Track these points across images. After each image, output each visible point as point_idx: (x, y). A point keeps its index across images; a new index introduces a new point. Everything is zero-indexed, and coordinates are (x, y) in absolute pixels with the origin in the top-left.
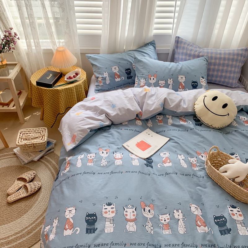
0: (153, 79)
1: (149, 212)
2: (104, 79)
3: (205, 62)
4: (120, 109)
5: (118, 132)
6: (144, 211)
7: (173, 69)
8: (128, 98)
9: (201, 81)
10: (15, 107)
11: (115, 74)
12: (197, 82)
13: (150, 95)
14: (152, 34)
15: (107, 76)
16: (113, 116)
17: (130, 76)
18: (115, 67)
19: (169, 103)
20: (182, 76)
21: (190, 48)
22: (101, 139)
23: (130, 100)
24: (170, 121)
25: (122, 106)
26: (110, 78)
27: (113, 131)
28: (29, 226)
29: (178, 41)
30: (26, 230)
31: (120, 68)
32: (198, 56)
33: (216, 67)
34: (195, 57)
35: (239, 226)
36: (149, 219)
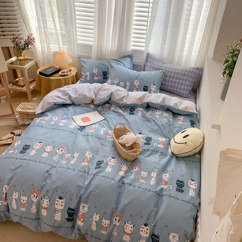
0: (117, 80)
1: (61, 151)
2: (86, 76)
3: (162, 74)
6: (58, 150)
7: (132, 75)
8: (89, 89)
9: (151, 86)
10: (26, 89)
11: (95, 74)
12: (148, 87)
13: (104, 88)
14: (130, 50)
15: (88, 74)
16: (74, 98)
17: (105, 77)
18: (95, 69)
19: (115, 96)
20: (137, 81)
21: (156, 62)
24: (113, 108)
25: (82, 93)
26: (90, 76)
29: (148, 56)
32: (159, 69)
33: (171, 79)
34: (156, 69)
35: (109, 167)
36: (59, 154)
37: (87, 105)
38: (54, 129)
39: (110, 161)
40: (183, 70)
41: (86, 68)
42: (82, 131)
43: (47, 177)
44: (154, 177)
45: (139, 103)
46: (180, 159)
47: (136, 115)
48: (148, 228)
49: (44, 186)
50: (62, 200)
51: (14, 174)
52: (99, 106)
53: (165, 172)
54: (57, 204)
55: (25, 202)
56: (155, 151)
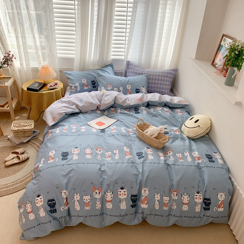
0: (110, 87)
1: (100, 151)
2: (76, 87)
3: (146, 78)
4: (85, 102)
5: (84, 117)
6: (97, 150)
7: (123, 81)
8: (91, 96)
9: (142, 89)
10: (9, 108)
11: (84, 84)
12: (139, 90)
13: (106, 94)
14: (111, 59)
15: (78, 85)
16: (81, 106)
17: (94, 86)
18: (84, 79)
19: (118, 100)
20: (129, 85)
21: (137, 68)
22: (72, 120)
23: (93, 97)
24: (119, 111)
25: (87, 101)
27: (80, 115)
28: (21, 178)
29: (128, 63)
30: (19, 180)
31: (87, 80)
32: (142, 74)
33: (154, 81)
34: (139, 74)
35: (149, 156)
36: (99, 154)
37: (93, 111)
38: (79, 135)
39: (147, 151)
40: (162, 72)
41: (74, 80)
42: (104, 133)
43: (101, 174)
44: (189, 156)
45: (140, 103)
46: (196, 140)
47: (141, 113)
48: (201, 195)
49: (102, 182)
50: (124, 190)
51: (68, 178)
52: (104, 111)
53: (192, 151)
54: (120, 195)
55: (88, 201)
56: (175, 138)
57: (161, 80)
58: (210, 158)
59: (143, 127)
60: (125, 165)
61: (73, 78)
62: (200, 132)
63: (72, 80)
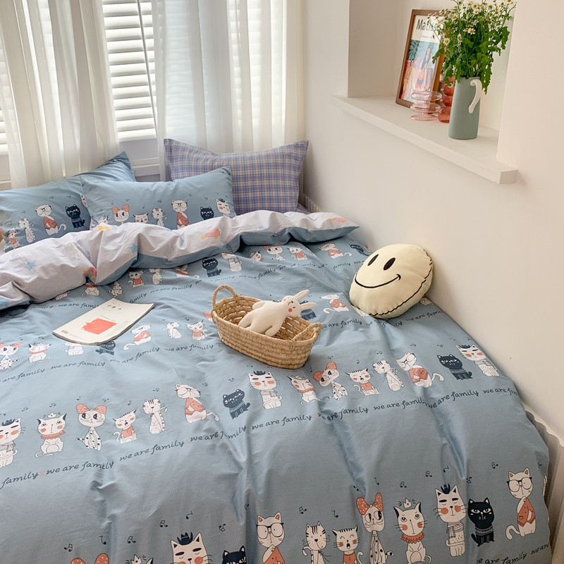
0: (123, 214)
1: (95, 418)
2: (21, 233)
3: (226, 175)
4: (44, 269)
5: (44, 313)
6: (84, 417)
8: (63, 248)
9: (219, 206)
11: (46, 220)
12: (211, 210)
13: (109, 235)
14: (118, 141)
15: (27, 226)
16: (30, 283)
17: (78, 220)
18: (43, 207)
20: (179, 202)
21: (195, 156)
22: (5, 329)
23: (67, 249)
24: (157, 277)
25: (49, 262)
26: (34, 229)
27: (31, 312)
29: (170, 146)
32: (212, 168)
34: (205, 170)
35: (266, 398)
36: (92, 429)
37: (73, 292)
38: (22, 375)
39: (258, 384)
40: (268, 156)
41: (12, 212)
42: (112, 353)
43: (103, 501)
44: (390, 372)
45: (219, 243)
46: (398, 321)
47: (226, 272)
49: (109, 533)
50: (194, 544)
52: (111, 284)
56: (337, 325)
57: (269, 177)
58: (453, 365)
59: (234, 309)
60: (188, 448)
61: (10, 208)
62: (406, 292)
63: (8, 214)
